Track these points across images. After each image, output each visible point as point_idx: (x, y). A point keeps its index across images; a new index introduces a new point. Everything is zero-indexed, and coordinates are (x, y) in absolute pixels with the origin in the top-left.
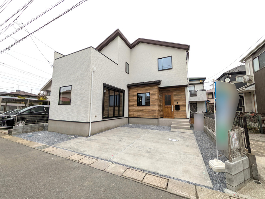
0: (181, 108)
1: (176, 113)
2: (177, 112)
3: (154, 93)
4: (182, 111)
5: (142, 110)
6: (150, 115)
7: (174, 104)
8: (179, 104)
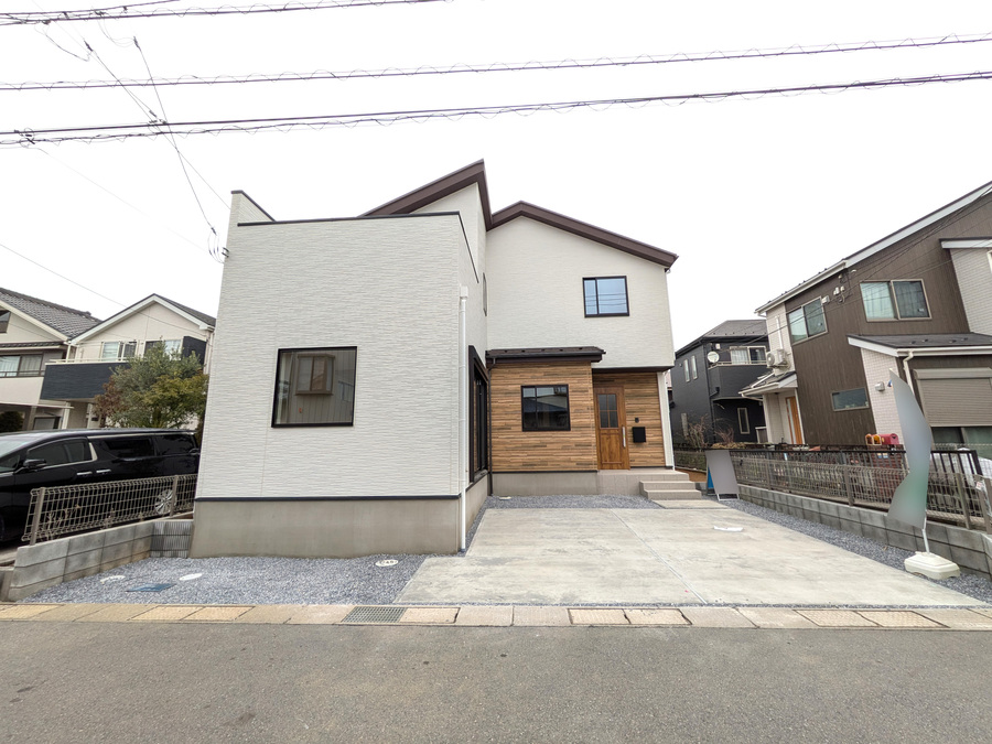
0: (650, 437)
1: (636, 453)
2: (636, 450)
3: (583, 385)
4: (652, 443)
5: (543, 445)
6: (570, 461)
7: (628, 423)
8: (641, 423)
